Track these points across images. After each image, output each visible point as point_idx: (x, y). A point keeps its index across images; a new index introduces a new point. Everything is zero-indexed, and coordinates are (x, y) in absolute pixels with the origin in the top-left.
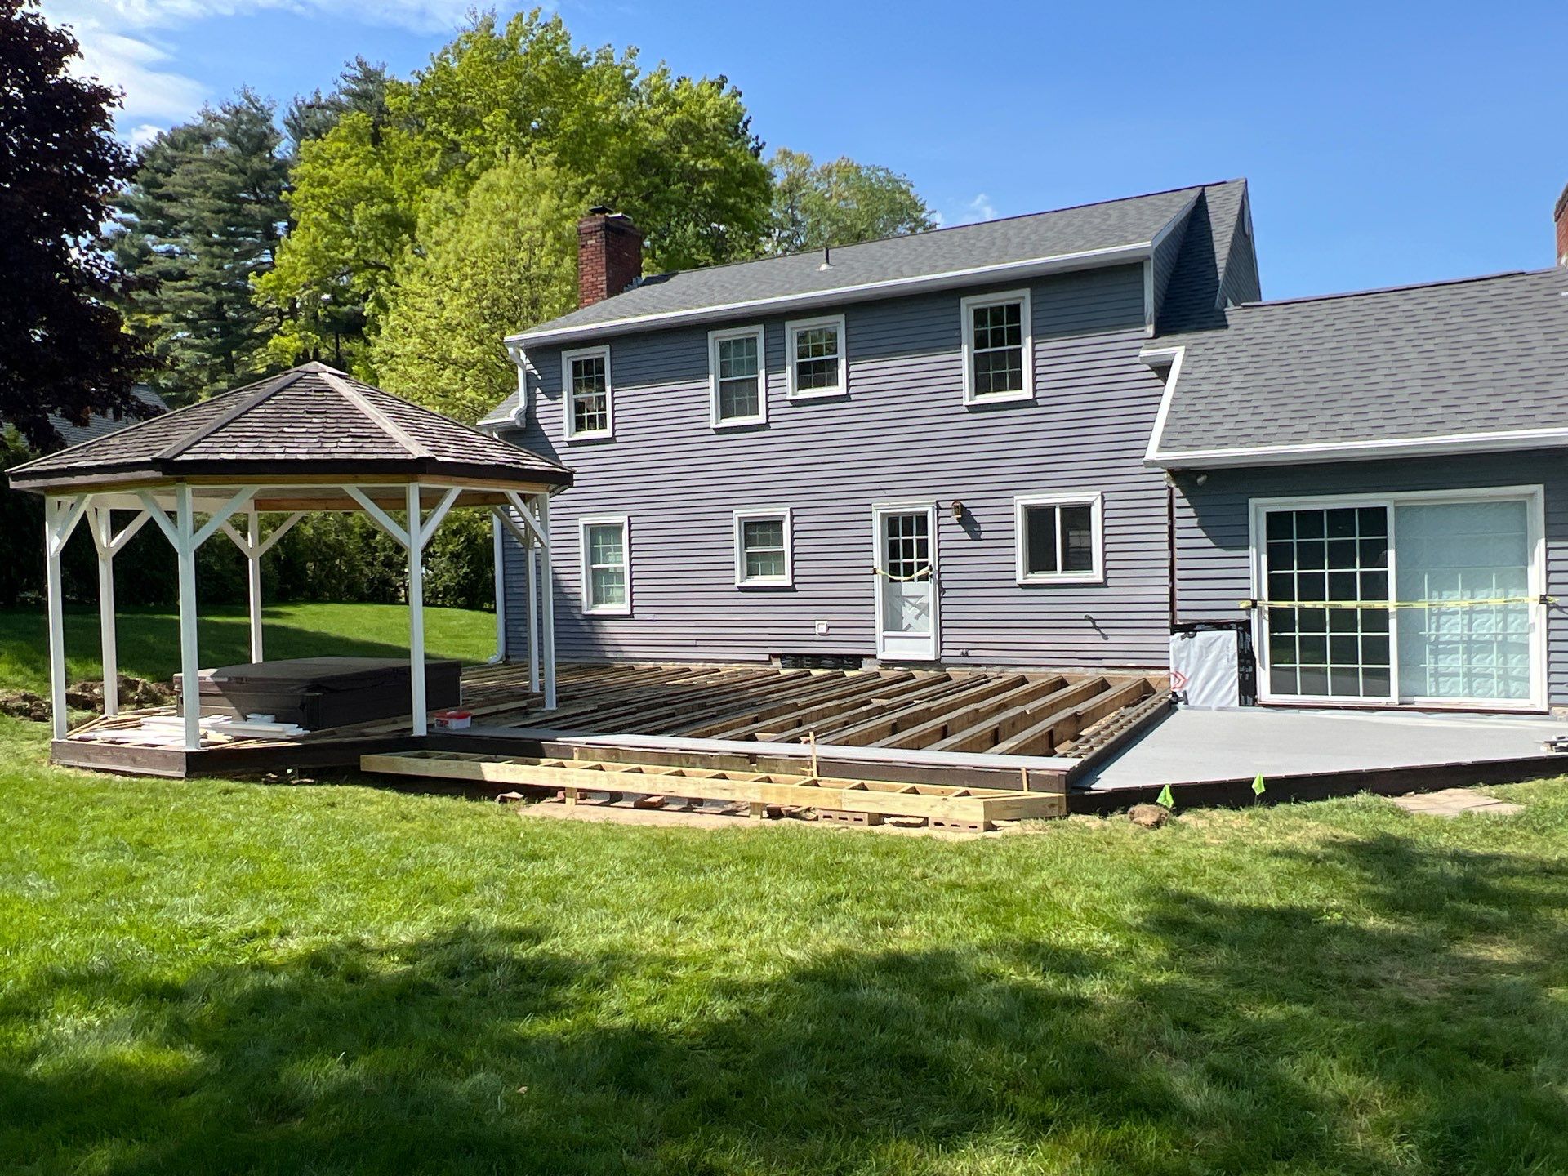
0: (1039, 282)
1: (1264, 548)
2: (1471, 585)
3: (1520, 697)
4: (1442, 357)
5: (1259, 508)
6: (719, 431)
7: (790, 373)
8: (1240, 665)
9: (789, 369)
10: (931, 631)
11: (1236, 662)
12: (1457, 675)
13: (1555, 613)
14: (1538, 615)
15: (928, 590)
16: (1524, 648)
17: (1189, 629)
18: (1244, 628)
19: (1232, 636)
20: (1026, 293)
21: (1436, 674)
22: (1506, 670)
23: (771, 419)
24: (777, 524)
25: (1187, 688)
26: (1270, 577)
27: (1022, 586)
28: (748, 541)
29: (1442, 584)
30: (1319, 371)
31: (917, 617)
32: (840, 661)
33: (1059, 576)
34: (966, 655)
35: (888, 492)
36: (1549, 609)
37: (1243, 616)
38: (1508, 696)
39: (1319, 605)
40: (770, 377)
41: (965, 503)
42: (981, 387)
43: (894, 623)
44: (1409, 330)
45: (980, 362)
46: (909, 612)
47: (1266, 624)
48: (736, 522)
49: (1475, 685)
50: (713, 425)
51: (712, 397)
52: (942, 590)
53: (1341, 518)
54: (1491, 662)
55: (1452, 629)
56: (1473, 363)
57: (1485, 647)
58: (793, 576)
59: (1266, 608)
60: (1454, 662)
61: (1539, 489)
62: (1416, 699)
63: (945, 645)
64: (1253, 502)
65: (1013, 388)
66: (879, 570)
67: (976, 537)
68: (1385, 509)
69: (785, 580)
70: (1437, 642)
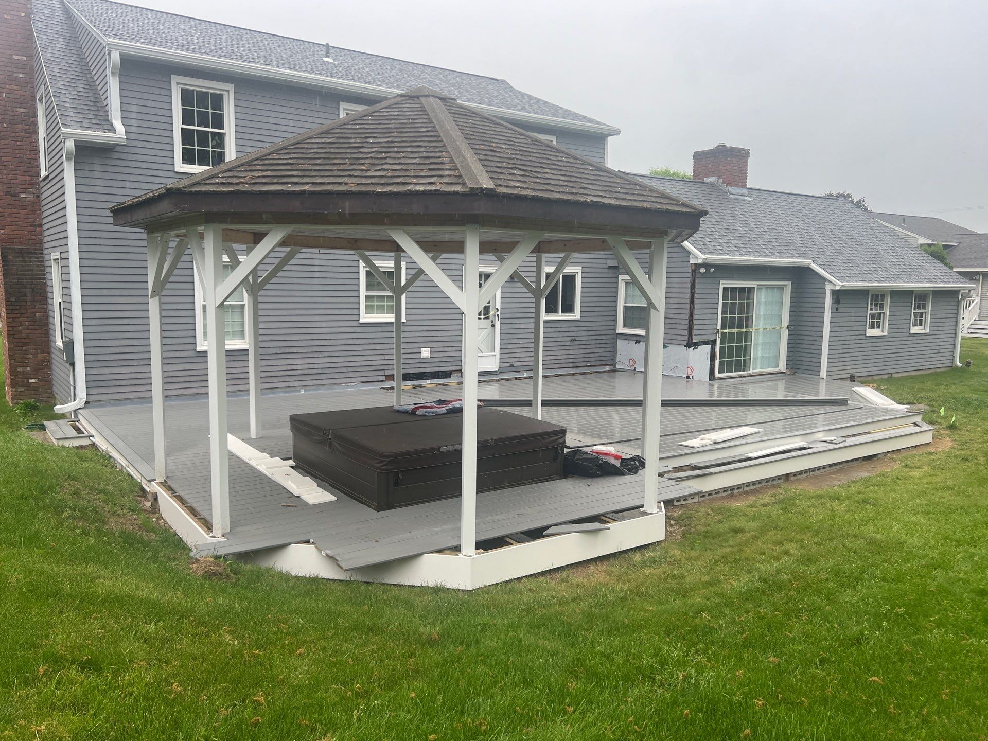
0: (564, 133)
1: (722, 304)
3: (776, 367)
5: (722, 286)
8: (711, 361)
10: (497, 351)
14: (785, 334)
17: (696, 345)
18: (713, 343)
19: (709, 347)
25: (693, 374)
26: (722, 318)
28: (369, 287)
32: (435, 376)
33: (560, 316)
34: (513, 366)
36: (789, 332)
37: (714, 337)
38: (773, 367)
39: (734, 331)
47: (719, 341)
48: (361, 270)
52: (501, 324)
53: (742, 290)
58: (406, 315)
59: (720, 333)
61: (790, 283)
63: (503, 360)
64: (721, 282)
68: (753, 289)
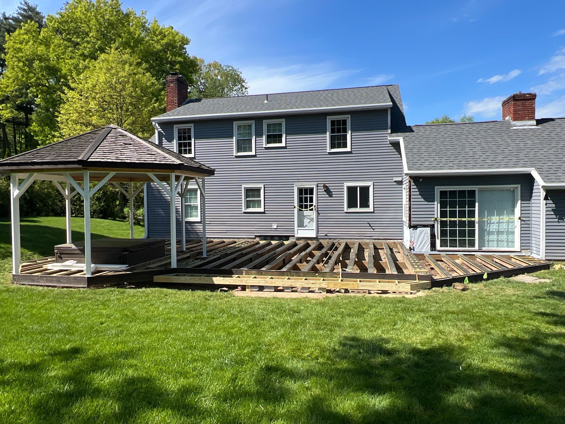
0: (354, 113)
1: (439, 202)
2: (499, 214)
3: (511, 247)
4: (484, 145)
5: (438, 189)
6: (237, 157)
7: (264, 137)
8: (431, 238)
9: (264, 136)
10: (314, 227)
11: (430, 237)
12: (494, 241)
13: (523, 222)
14: (518, 223)
15: (314, 214)
16: (513, 233)
17: (415, 227)
18: (432, 227)
19: (428, 229)
20: (349, 116)
21: (488, 241)
22: (508, 239)
23: (257, 154)
24: (259, 190)
25: (414, 246)
26: (440, 210)
27: (346, 213)
28: (247, 196)
29: (491, 214)
30: (448, 147)
31: (309, 223)
32: (280, 238)
33: (358, 209)
34: (327, 236)
35: (300, 180)
36: (521, 221)
37: (432, 223)
38: (508, 247)
39: (456, 219)
40: (257, 139)
41: (327, 185)
42: (332, 147)
43: (301, 224)
44: (470, 136)
45: (332, 138)
46: (306, 221)
47: (439, 225)
48: (243, 189)
49: (499, 244)
50: (235, 155)
51: (234, 145)
52: (318, 213)
53: (462, 193)
54: (504, 237)
55: (493, 227)
56: (494, 148)
57: (502, 233)
58: (265, 209)
59: (439, 220)
60: (494, 237)
61: (519, 186)
62: (483, 248)
63: (319, 232)
64: (436, 187)
65: (343, 147)
66: (296, 207)
67: (331, 196)
68: (475, 191)
69: (261, 210)
70: (489, 232)
